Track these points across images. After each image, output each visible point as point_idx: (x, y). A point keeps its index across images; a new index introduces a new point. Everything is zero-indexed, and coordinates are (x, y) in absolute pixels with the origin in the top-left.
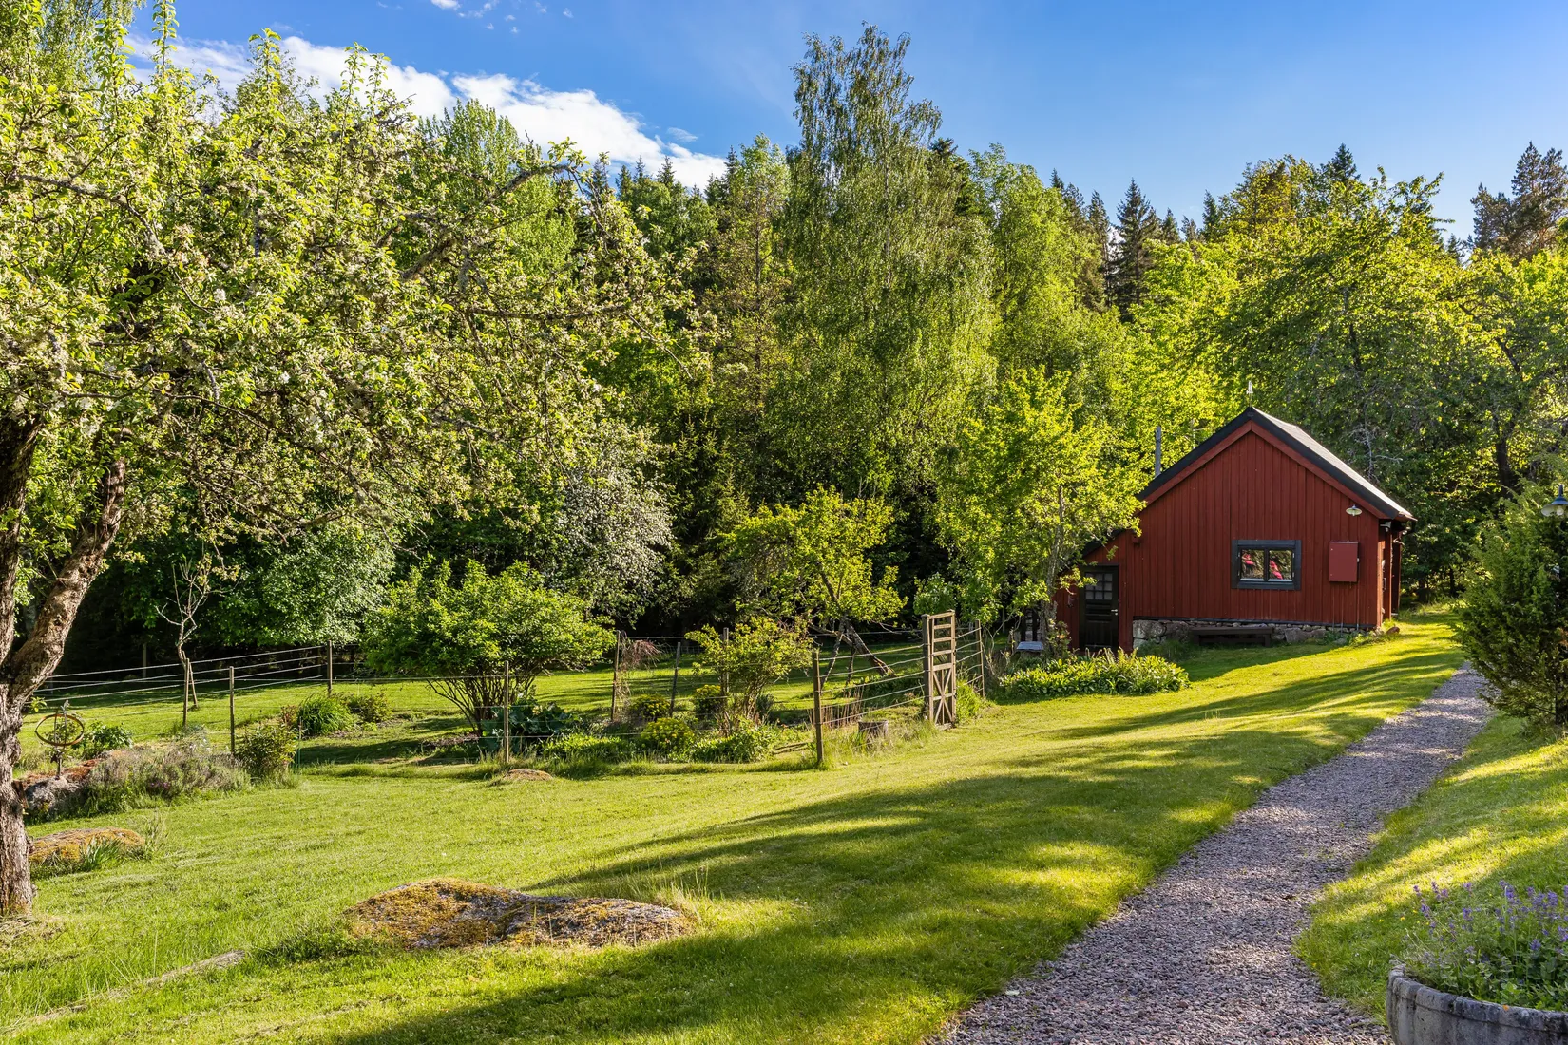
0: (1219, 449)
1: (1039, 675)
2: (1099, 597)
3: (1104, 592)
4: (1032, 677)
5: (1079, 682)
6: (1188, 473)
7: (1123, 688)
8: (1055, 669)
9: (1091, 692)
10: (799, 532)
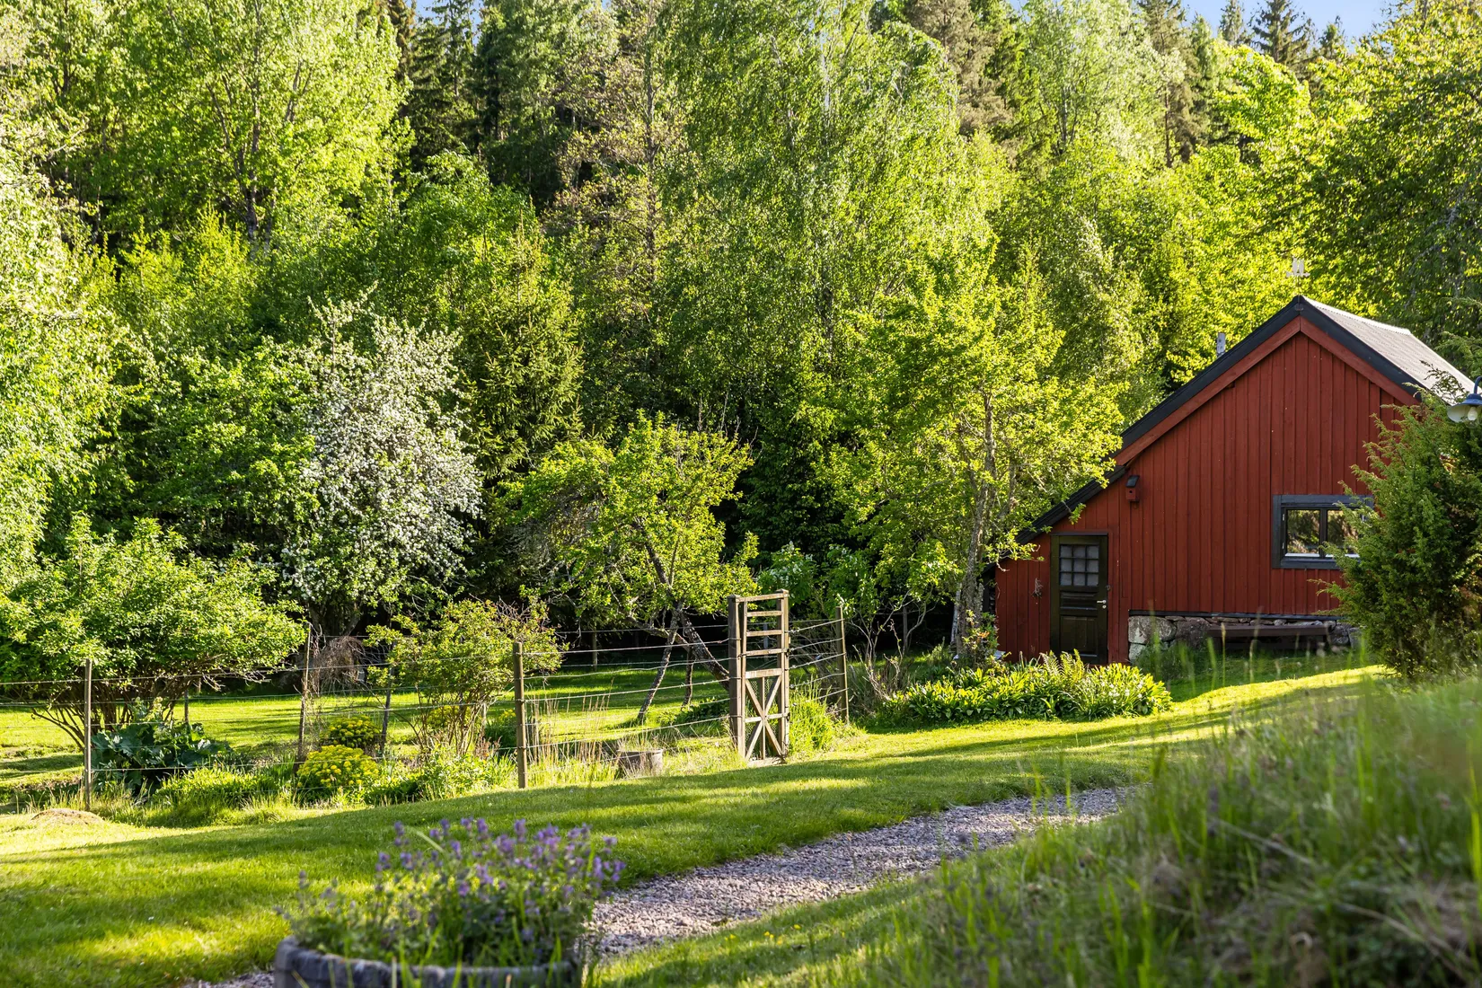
0: (1255, 358)
1: (944, 692)
2: (1079, 581)
3: (1086, 574)
4: (929, 695)
5: (1001, 701)
6: (1208, 397)
7: (1065, 710)
8: (971, 683)
9: (1017, 716)
10: (613, 481)
